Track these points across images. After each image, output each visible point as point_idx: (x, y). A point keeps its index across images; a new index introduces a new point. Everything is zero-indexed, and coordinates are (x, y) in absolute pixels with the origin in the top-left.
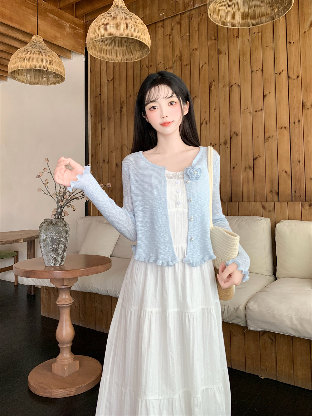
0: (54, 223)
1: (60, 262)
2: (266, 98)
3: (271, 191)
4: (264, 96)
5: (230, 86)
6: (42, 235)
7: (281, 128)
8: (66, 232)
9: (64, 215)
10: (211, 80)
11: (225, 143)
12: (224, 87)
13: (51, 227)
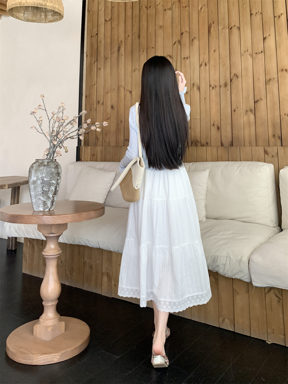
0: (46, 163)
1: (50, 207)
2: (266, 40)
3: (274, 135)
4: (264, 39)
5: (230, 28)
6: (32, 176)
7: (282, 70)
8: (58, 174)
9: (57, 156)
10: (211, 22)
11: (226, 85)
12: (224, 29)
13: (42, 168)
